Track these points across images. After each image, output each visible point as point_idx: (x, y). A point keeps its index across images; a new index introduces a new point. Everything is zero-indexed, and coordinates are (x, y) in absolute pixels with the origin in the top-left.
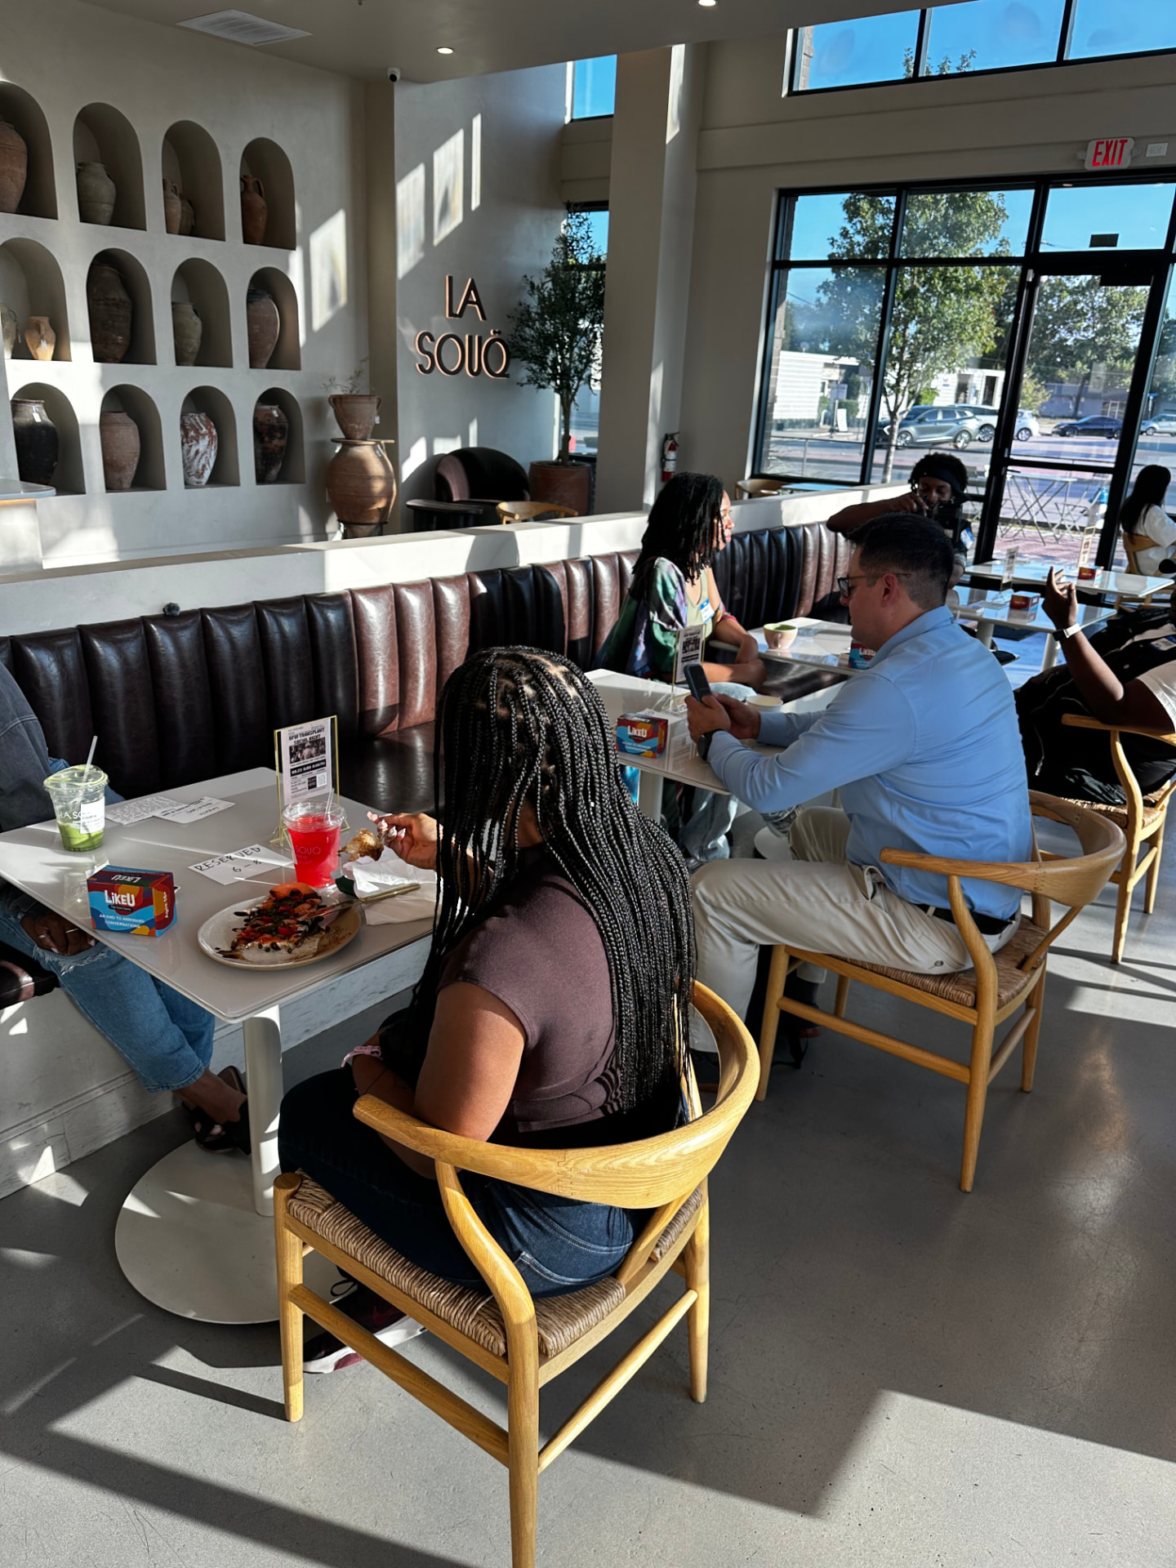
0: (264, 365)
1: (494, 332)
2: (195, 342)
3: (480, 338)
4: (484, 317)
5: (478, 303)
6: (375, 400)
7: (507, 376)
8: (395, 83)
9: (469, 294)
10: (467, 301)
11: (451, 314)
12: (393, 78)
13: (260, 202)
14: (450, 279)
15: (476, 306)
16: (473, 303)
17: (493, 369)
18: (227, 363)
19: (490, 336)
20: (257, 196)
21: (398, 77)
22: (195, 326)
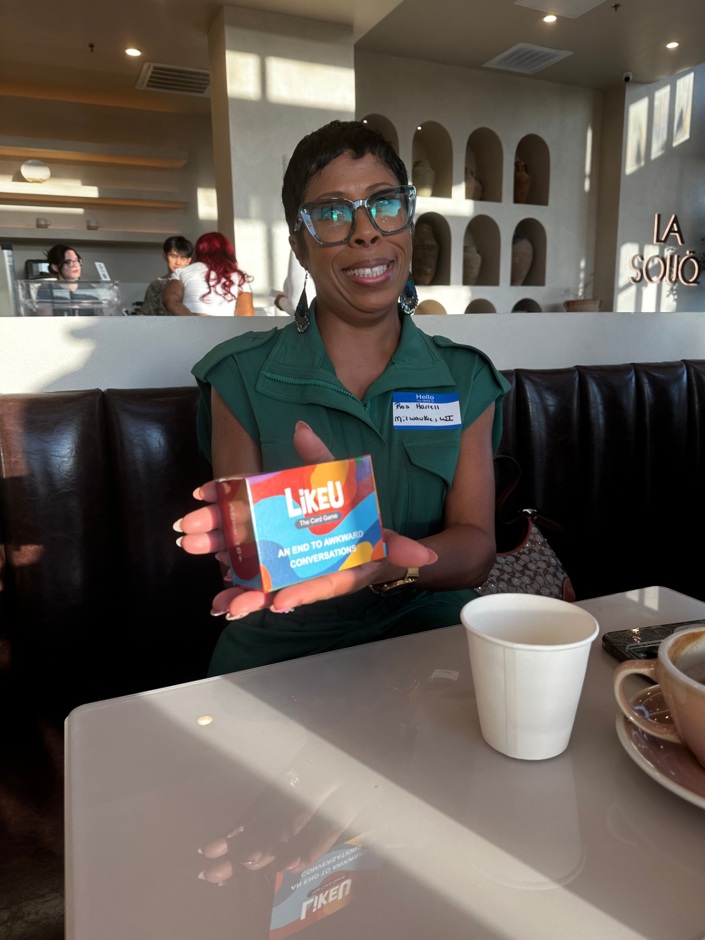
0: (521, 281)
1: (690, 252)
2: (476, 271)
3: (678, 257)
4: (682, 242)
5: (679, 232)
6: (598, 302)
7: (698, 283)
8: (627, 84)
9: (672, 226)
10: (671, 230)
11: (658, 240)
12: (627, 79)
13: (525, 176)
14: (659, 216)
15: (677, 235)
16: (675, 232)
17: (687, 277)
18: (495, 282)
19: (687, 255)
20: (524, 173)
21: (631, 78)
22: (477, 259)
